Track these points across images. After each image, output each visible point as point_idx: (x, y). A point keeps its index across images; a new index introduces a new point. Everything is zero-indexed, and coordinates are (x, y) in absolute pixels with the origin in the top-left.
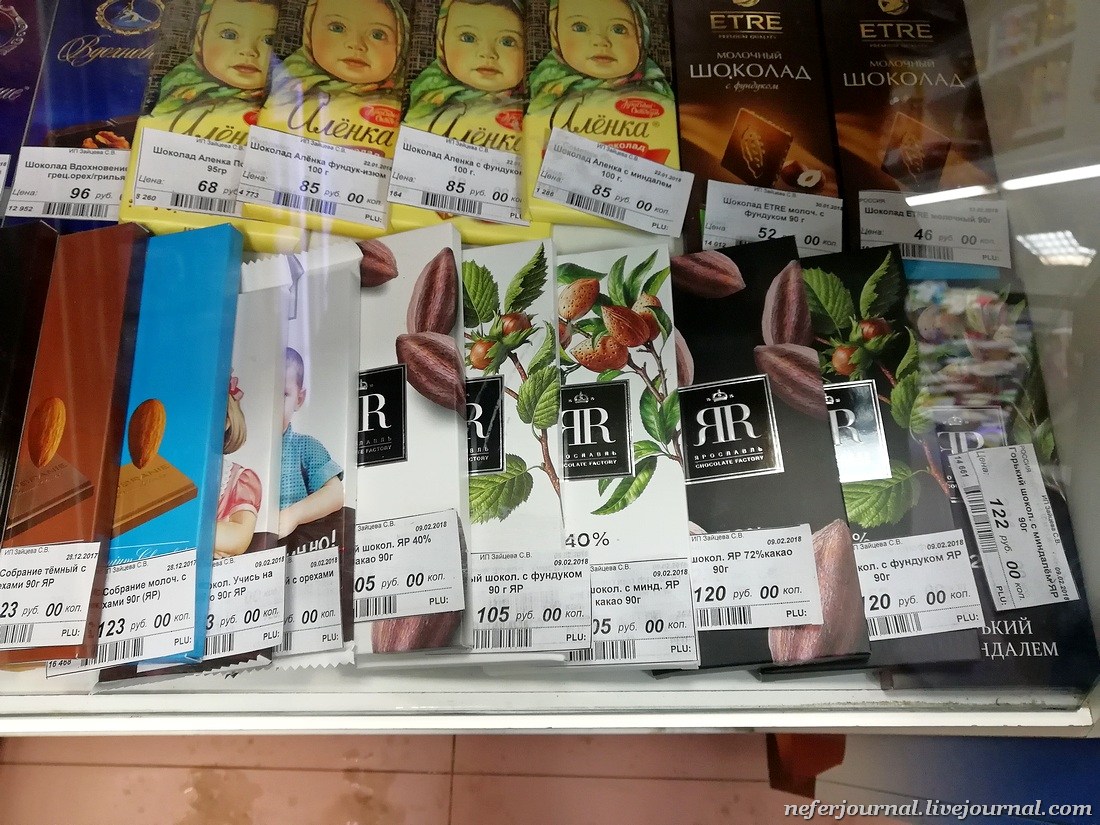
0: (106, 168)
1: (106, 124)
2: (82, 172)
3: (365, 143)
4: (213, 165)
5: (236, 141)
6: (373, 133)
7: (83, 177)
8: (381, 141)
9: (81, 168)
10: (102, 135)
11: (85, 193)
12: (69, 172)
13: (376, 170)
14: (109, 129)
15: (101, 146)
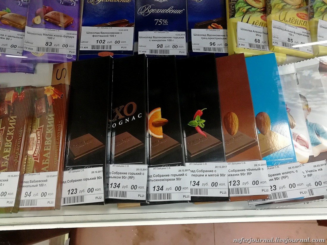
0: (218, 36)
1: (213, 21)
2: (211, 37)
3: (300, 25)
4: (257, 33)
5: (261, 25)
6: (302, 22)
7: (212, 38)
8: (305, 24)
9: (210, 35)
10: (213, 25)
11: (214, 44)
12: (208, 37)
13: (306, 34)
14: (215, 22)
15: (214, 28)
